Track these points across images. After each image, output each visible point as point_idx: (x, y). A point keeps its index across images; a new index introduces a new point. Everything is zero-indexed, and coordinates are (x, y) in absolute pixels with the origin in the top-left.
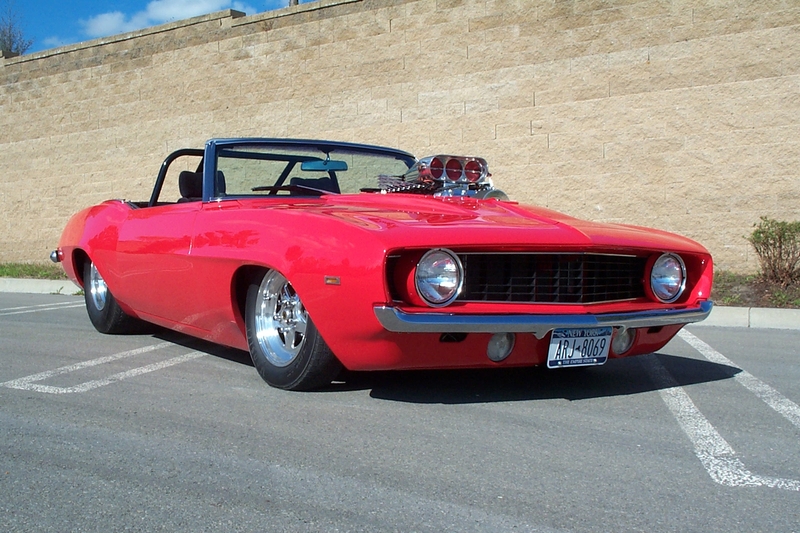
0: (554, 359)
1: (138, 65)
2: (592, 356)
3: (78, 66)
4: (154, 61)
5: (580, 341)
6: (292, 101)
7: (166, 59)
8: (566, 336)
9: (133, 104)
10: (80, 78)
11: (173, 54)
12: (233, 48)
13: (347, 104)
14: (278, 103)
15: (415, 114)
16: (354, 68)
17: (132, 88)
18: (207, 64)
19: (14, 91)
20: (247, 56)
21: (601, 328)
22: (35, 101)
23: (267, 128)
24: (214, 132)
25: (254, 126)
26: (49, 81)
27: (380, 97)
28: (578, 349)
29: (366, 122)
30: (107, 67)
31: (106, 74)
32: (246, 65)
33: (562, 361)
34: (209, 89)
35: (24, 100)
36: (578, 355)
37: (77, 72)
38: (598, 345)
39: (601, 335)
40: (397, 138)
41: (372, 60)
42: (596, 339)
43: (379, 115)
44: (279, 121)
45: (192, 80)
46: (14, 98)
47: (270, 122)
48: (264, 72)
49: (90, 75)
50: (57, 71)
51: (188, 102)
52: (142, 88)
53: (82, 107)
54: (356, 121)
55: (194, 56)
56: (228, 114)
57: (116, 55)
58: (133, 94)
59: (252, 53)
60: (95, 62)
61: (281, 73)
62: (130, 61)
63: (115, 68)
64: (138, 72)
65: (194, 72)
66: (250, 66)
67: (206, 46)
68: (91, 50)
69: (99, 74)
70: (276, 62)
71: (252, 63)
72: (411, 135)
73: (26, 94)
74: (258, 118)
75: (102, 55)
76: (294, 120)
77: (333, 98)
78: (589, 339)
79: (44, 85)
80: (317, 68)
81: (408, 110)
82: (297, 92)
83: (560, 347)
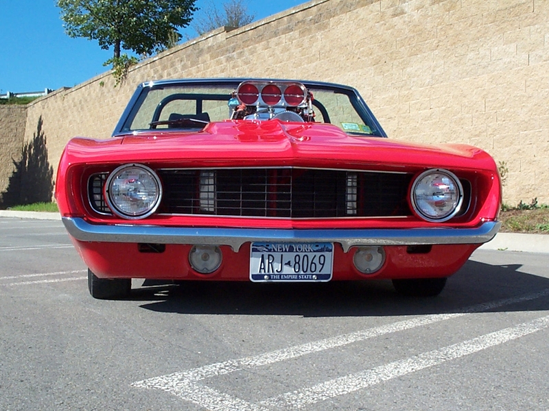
0: (258, 273)
1: (319, 29)
2: (309, 272)
3: (276, 34)
4: (331, 24)
5: (289, 256)
6: (436, 52)
7: (339, 22)
8: (270, 251)
9: (314, 64)
10: (277, 44)
11: (345, 17)
12: (391, 6)
13: (482, 51)
14: (425, 54)
15: (541, 57)
16: (489, 15)
17: (314, 50)
18: (370, 24)
19: (232, 60)
20: (403, 13)
21: (317, 244)
22: (245, 67)
23: (415, 79)
24: (374, 85)
25: (405, 78)
26: (256, 49)
27: (511, 42)
28: (289, 264)
29: (498, 68)
30: (296, 33)
31: (295, 39)
32: (401, 21)
33: (269, 275)
34: (371, 46)
35: (238, 67)
36: (288, 270)
37: (275, 40)
38: (316, 261)
39: (317, 251)
40: (524, 82)
41: (506, 6)
42: (311, 255)
43: (509, 60)
44: (425, 72)
45: (359, 39)
46: (231, 66)
47: (418, 73)
48: (415, 26)
49: (284, 42)
50: (261, 40)
51: (355, 60)
52: (321, 49)
53: (277, 70)
54: (489, 68)
55: (361, 17)
56: (385, 68)
57: (303, 22)
58: (314, 55)
59: (406, 9)
60: (289, 30)
61: (429, 26)
62: (313, 27)
63: (302, 33)
64: (319, 35)
65: (361, 31)
66: (404, 22)
67: (371, 6)
68: (285, 19)
69: (291, 40)
70: (425, 16)
71: (406, 19)
72: (537, 77)
73: (240, 62)
74: (408, 69)
75: (293, 23)
76: (438, 69)
77: (471, 46)
78: (302, 255)
79: (252, 53)
80: (458, 19)
81: (534, 53)
82: (440, 44)
83: (263, 261)
